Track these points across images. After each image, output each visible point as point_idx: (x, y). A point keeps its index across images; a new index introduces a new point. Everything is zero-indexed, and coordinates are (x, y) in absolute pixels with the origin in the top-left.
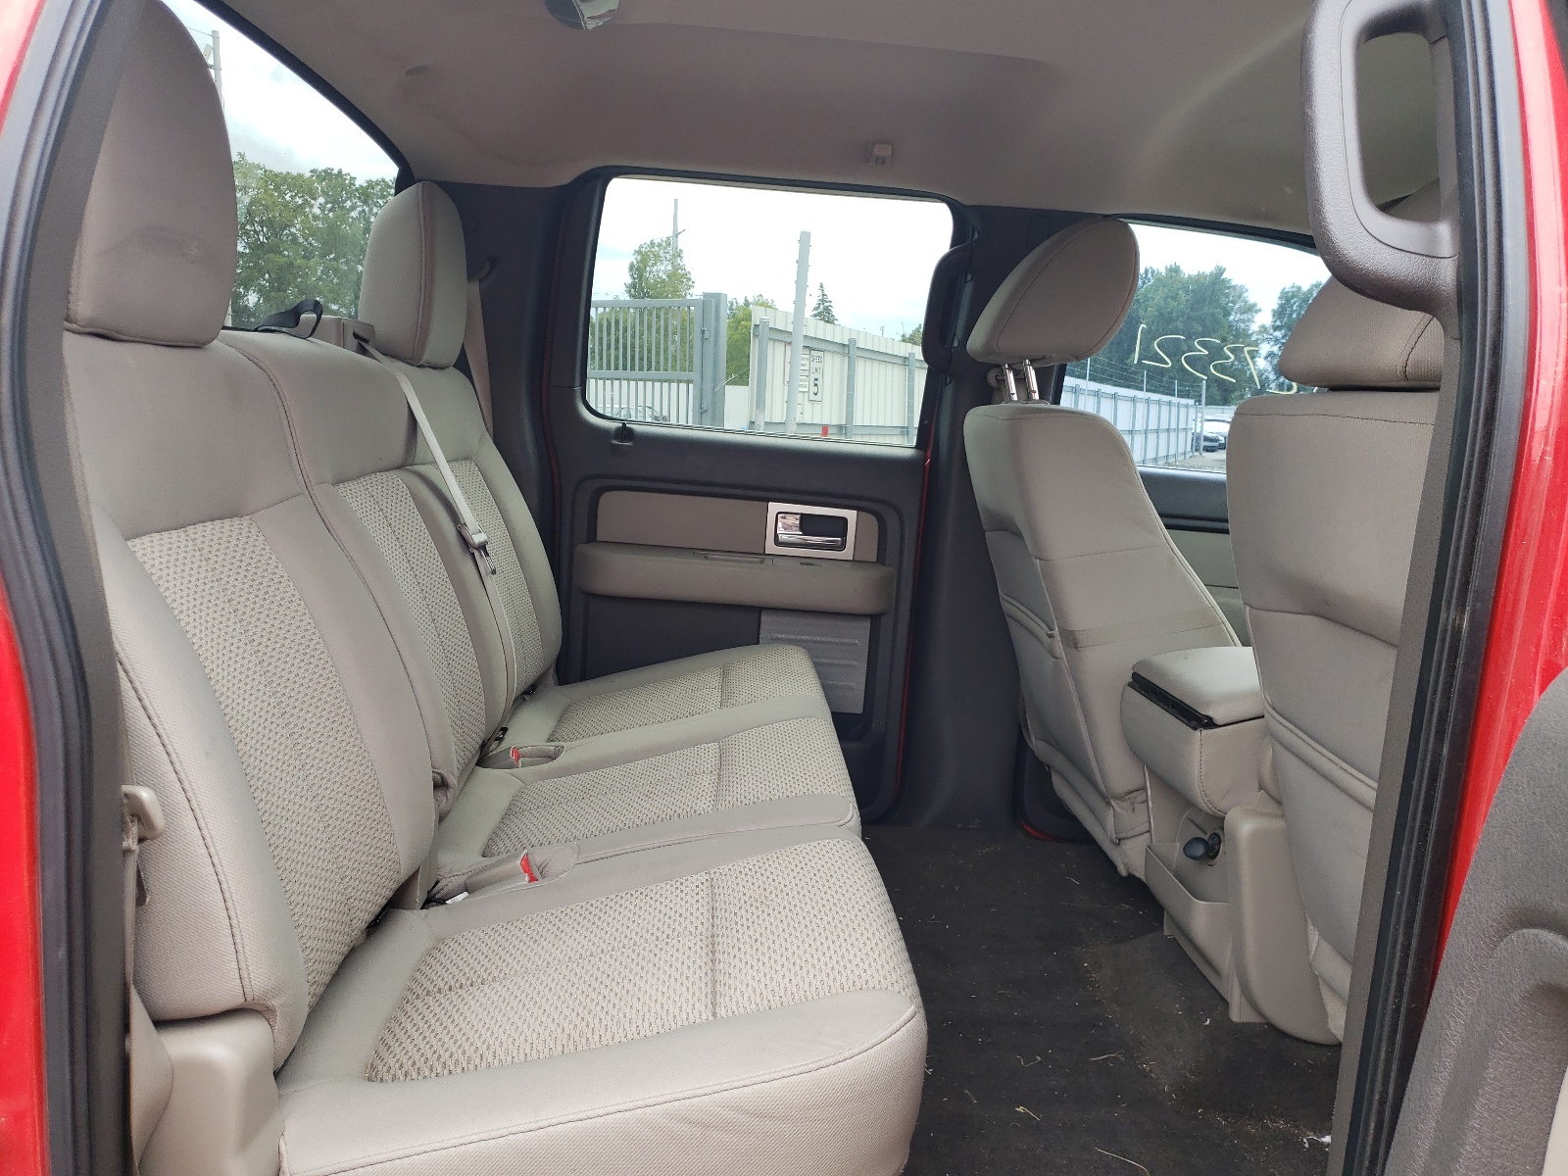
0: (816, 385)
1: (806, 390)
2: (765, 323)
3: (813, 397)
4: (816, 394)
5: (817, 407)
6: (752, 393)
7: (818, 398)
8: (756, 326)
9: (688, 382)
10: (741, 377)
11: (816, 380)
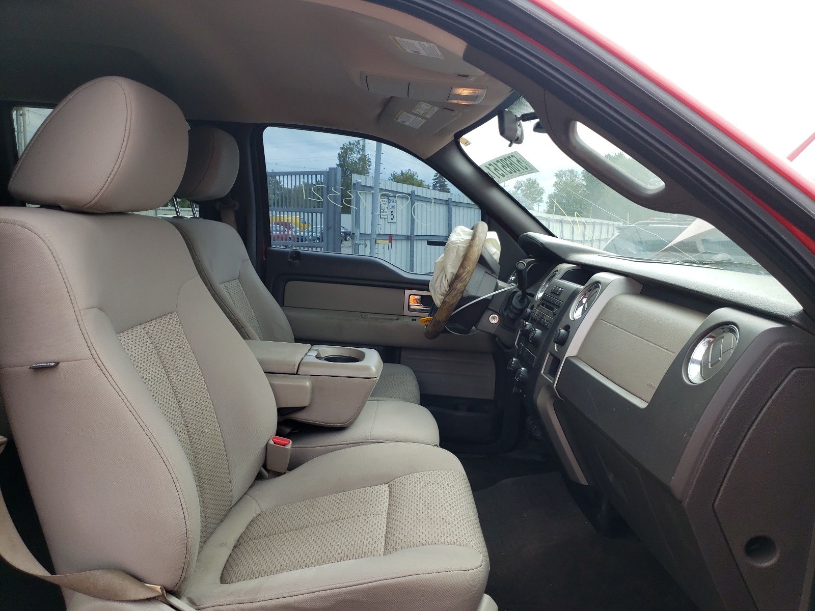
0: (392, 214)
1: (387, 217)
2: (358, 183)
3: (390, 221)
4: (392, 219)
5: (393, 226)
6: (353, 218)
7: (394, 221)
8: (354, 184)
9: (321, 213)
10: (347, 210)
11: (392, 212)
